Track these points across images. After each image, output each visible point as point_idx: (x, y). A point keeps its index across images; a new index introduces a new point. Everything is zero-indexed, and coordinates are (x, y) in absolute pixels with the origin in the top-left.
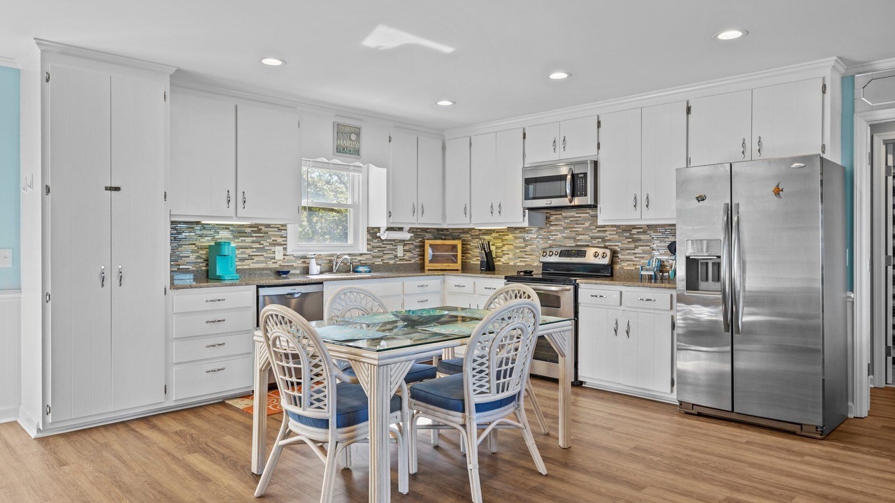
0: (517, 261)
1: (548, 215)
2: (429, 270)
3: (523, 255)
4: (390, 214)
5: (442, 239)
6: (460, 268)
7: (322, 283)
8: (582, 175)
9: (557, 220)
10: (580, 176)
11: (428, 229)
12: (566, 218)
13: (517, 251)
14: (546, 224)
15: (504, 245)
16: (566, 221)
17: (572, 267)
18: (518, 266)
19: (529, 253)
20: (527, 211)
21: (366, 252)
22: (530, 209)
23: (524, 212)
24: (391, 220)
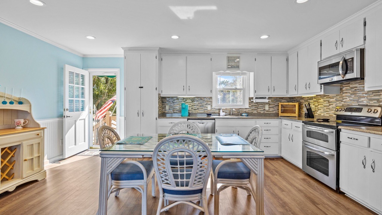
0: (325, 113)
1: (342, 87)
2: (281, 116)
3: (328, 110)
4: (255, 92)
5: (293, 102)
6: (297, 116)
7: (215, 119)
8: (351, 60)
9: (347, 90)
10: (349, 60)
11: (284, 98)
12: (352, 88)
13: (325, 108)
14: (341, 92)
15: (319, 105)
16: (352, 90)
17: (353, 118)
18: (325, 116)
19: (331, 109)
20: (323, 85)
21: (248, 108)
22: (324, 84)
23: (321, 86)
24: (256, 94)
